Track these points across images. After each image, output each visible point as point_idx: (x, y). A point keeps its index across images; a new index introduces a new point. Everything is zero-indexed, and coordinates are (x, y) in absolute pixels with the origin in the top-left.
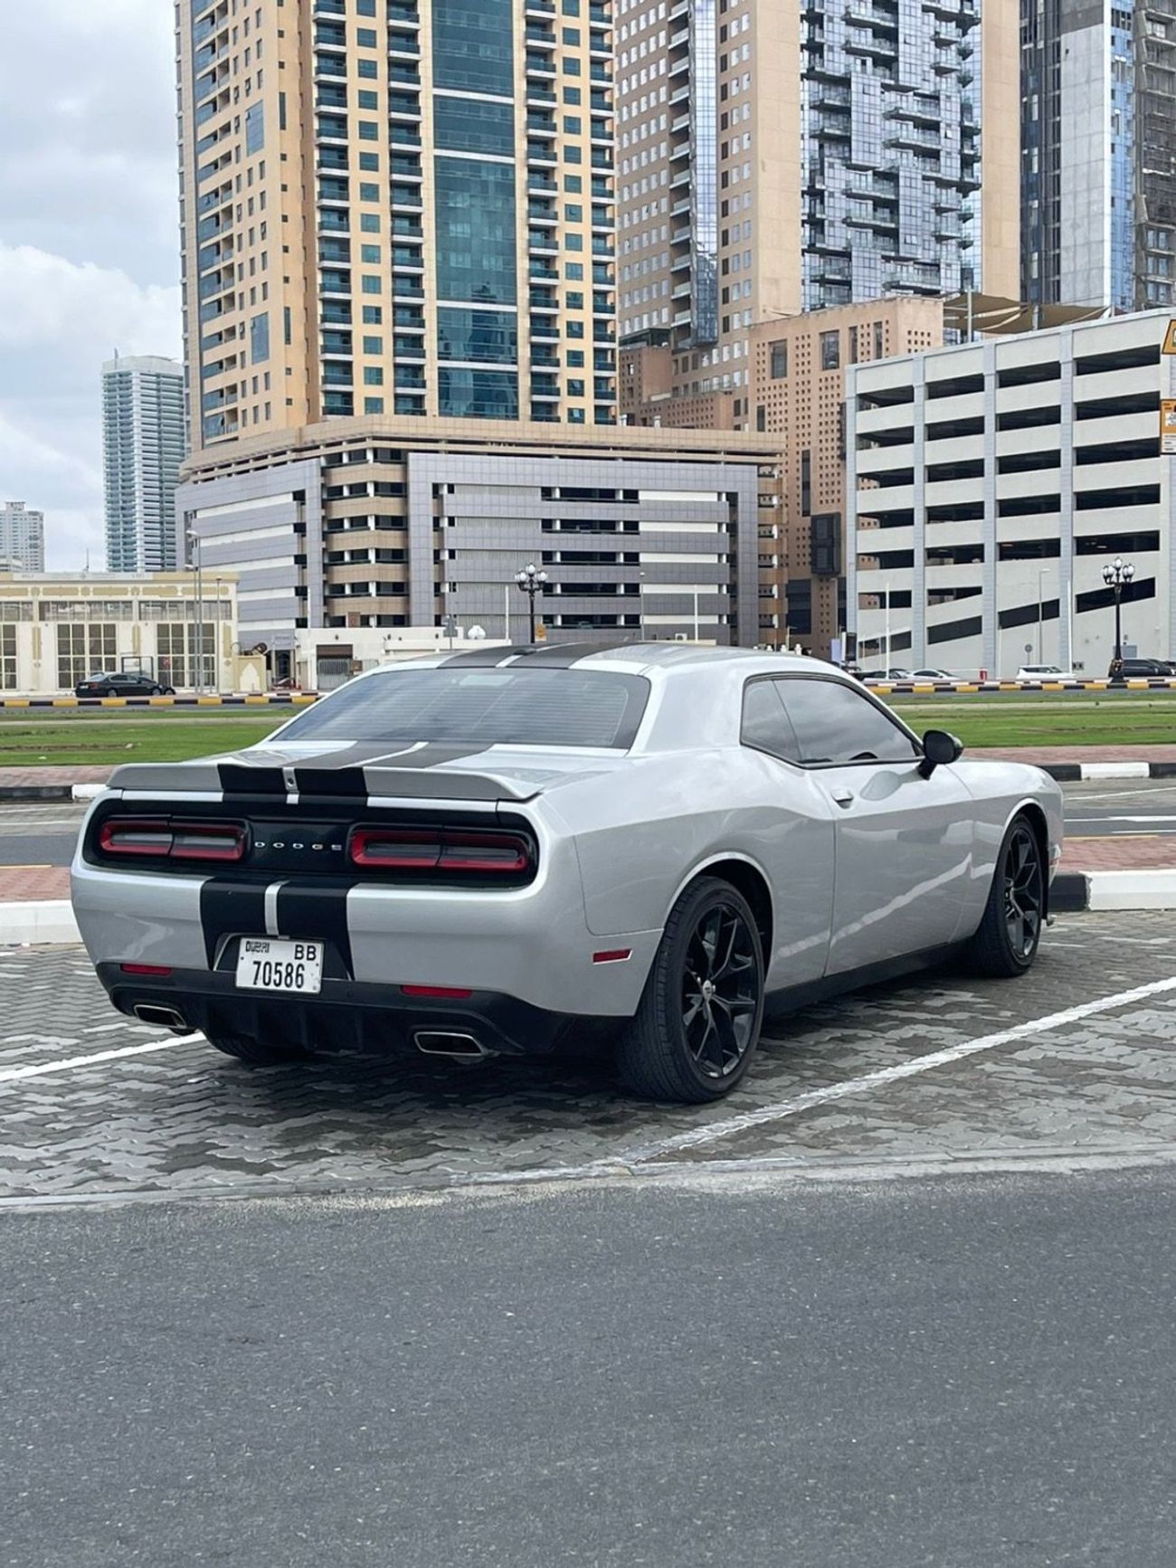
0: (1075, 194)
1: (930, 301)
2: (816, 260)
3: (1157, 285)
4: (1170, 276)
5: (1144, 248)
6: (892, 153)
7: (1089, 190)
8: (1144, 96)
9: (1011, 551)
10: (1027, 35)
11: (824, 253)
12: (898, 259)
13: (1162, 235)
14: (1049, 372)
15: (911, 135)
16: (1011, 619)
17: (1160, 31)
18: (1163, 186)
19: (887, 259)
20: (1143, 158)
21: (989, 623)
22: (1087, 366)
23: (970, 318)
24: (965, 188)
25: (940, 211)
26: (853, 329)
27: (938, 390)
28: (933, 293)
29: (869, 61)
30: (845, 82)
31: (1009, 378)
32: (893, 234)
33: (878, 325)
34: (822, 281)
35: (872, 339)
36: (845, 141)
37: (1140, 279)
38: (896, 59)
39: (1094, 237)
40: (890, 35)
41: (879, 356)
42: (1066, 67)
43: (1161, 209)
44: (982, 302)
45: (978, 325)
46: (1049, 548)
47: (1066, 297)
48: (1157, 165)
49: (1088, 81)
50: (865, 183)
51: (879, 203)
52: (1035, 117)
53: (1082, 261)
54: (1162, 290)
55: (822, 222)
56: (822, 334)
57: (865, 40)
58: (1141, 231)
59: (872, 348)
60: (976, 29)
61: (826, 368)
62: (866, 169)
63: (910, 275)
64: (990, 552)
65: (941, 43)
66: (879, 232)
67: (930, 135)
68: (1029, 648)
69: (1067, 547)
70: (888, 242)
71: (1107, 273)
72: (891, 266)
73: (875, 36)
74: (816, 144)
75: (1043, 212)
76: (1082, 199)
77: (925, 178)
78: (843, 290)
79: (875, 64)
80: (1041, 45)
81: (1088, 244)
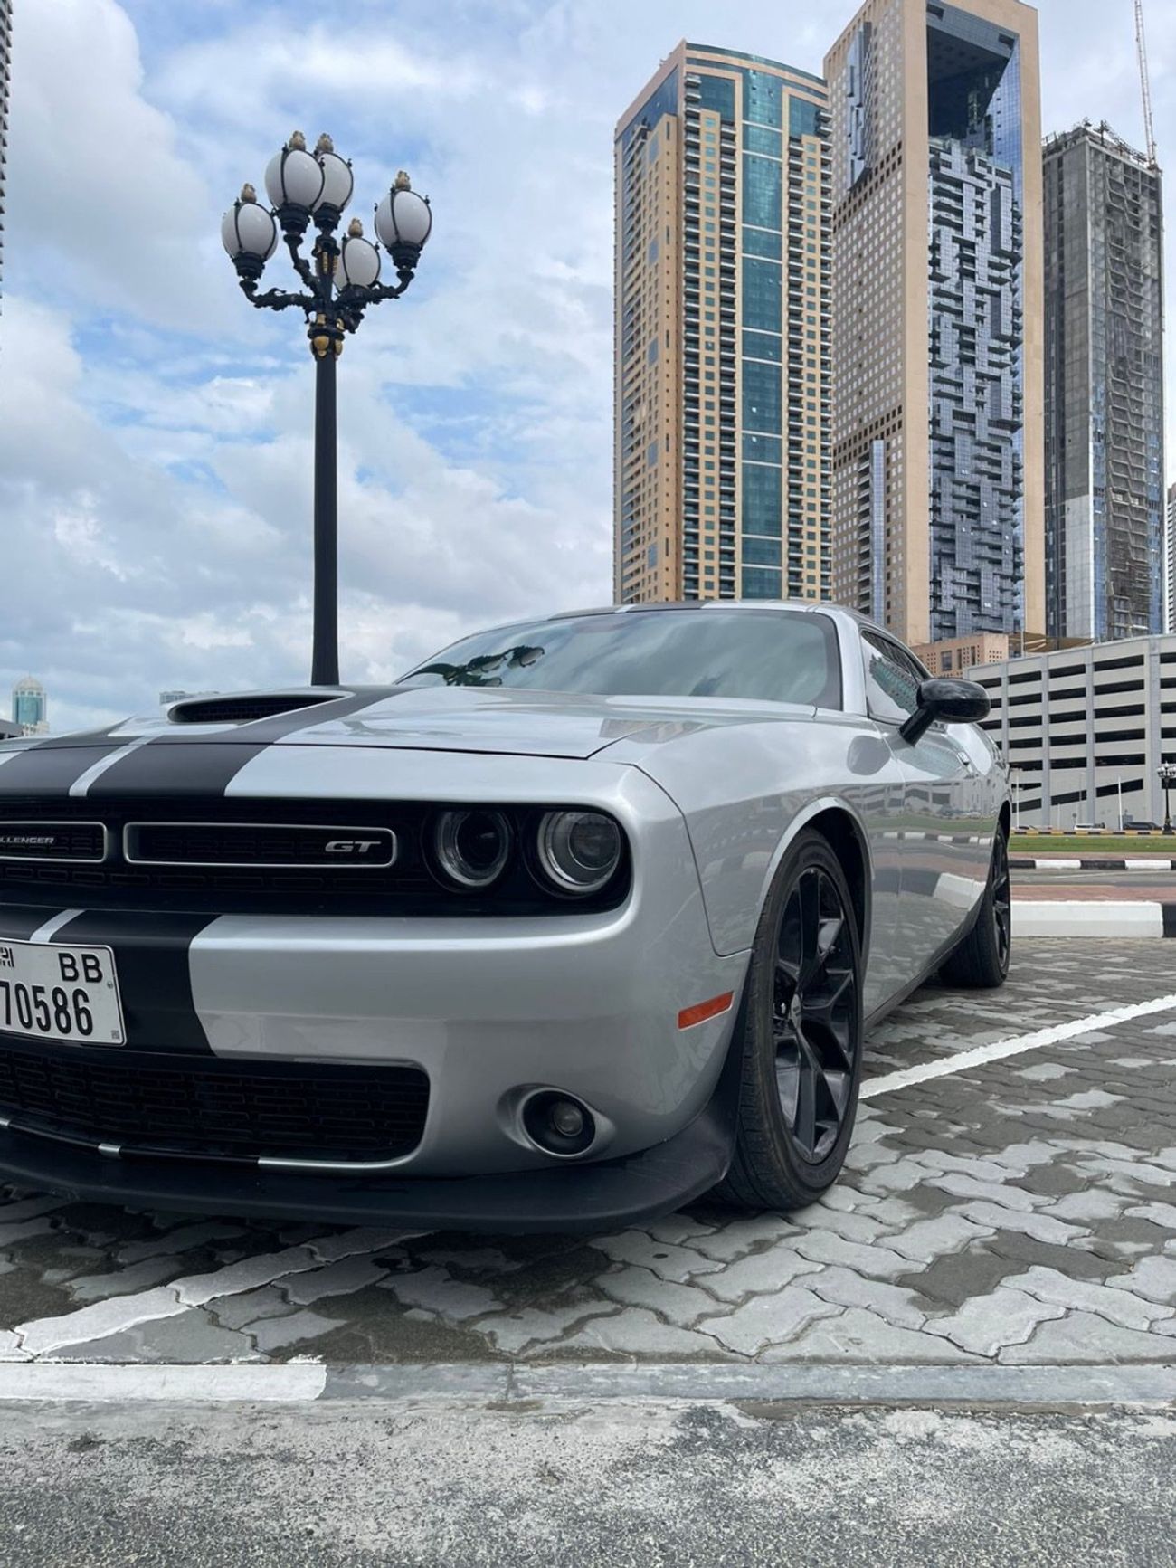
0: (1074, 582)
1: (1001, 636)
2: (937, 616)
3: (1119, 628)
4: (1126, 623)
5: (1112, 608)
6: (976, 562)
7: (1082, 579)
8: (1112, 531)
9: (1058, 764)
10: (1048, 501)
11: (942, 612)
12: (980, 615)
13: (1122, 602)
14: (1080, 670)
15: (986, 552)
16: (1057, 800)
17: (1119, 499)
18: (1120, 576)
19: (974, 615)
20: (1112, 562)
21: (1046, 802)
22: (1100, 667)
23: (1023, 644)
24: (1015, 579)
25: (1002, 590)
26: (959, 650)
27: (1014, 680)
28: (1000, 632)
29: (965, 516)
30: (952, 527)
31: (1055, 673)
32: (978, 603)
33: (973, 648)
34: (940, 626)
35: (970, 655)
36: (953, 556)
37: (1110, 626)
38: (978, 515)
39: (1086, 603)
40: (976, 503)
41: (974, 663)
42: (1068, 517)
43: (1122, 589)
44: (1029, 637)
45: (1026, 648)
46: (1081, 763)
47: (1069, 634)
48: (1118, 566)
49: (1081, 524)
50: (962, 577)
51: (970, 587)
52: (1051, 543)
53: (1078, 615)
54: (1122, 631)
55: (940, 597)
56: (942, 653)
57: (962, 505)
58: (1110, 600)
59: (970, 660)
60: (1021, 499)
61: (944, 670)
62: (963, 570)
63: (987, 623)
64: (1046, 765)
65: (1002, 506)
66: (970, 601)
67: (997, 552)
68: (1075, 815)
69: (1090, 762)
70: (974, 606)
71: (1092, 622)
72: (976, 619)
73: (968, 503)
74: (936, 558)
75: (1056, 590)
76: (1078, 584)
77: (995, 574)
78: (952, 631)
79: (968, 517)
80: (1054, 506)
81: (1082, 607)
